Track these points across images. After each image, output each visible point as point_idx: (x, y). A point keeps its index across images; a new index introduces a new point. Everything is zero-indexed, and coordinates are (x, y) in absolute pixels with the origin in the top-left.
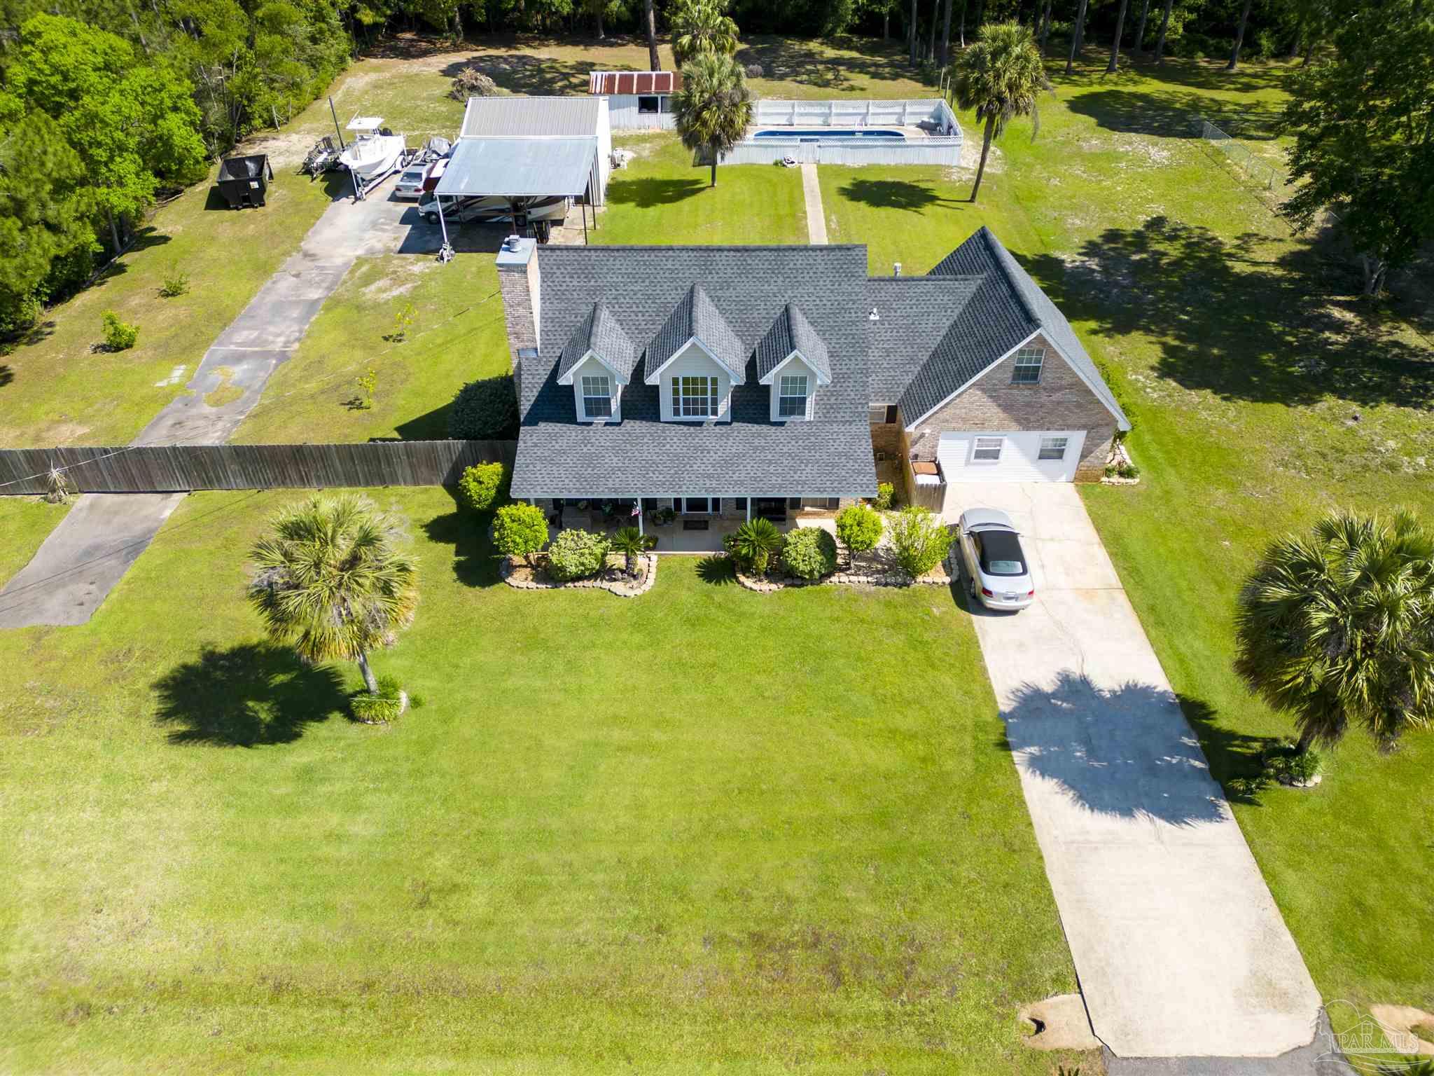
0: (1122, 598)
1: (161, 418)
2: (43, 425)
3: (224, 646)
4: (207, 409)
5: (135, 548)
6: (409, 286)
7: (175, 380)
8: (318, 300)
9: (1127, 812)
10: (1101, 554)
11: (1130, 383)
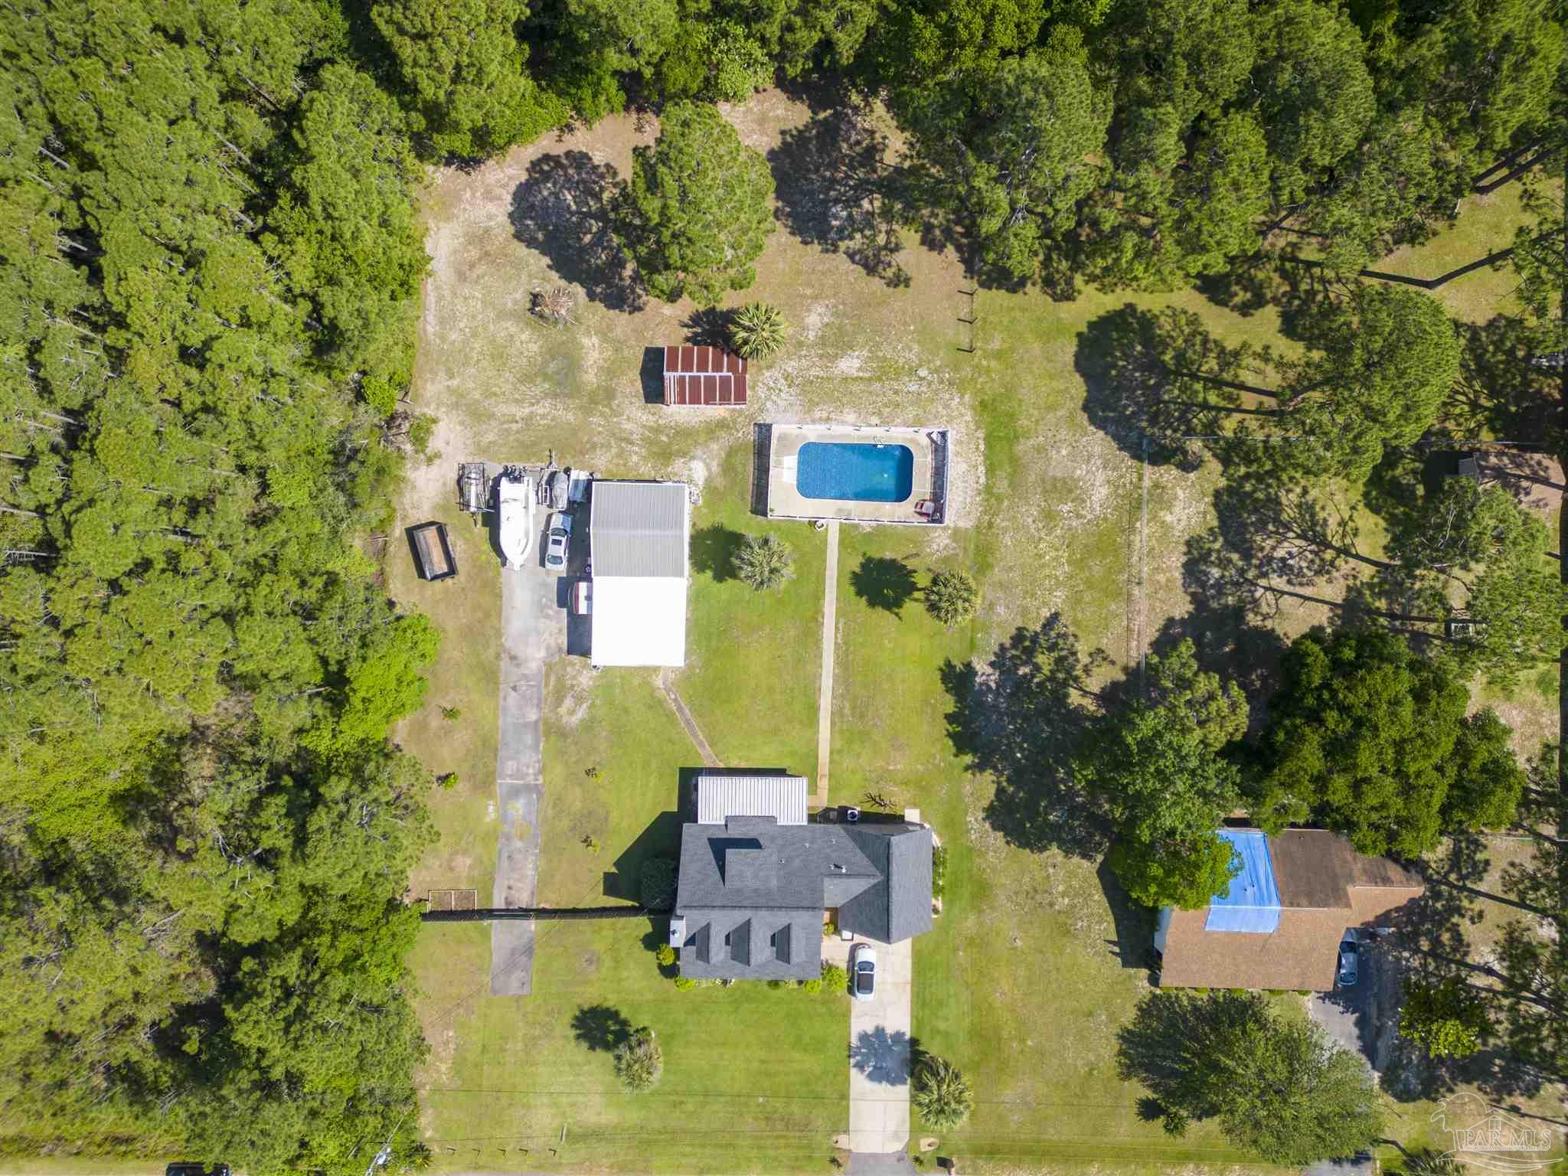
0: (909, 988)
1: (500, 851)
2: (446, 856)
3: (586, 1007)
4: (519, 844)
5: (529, 951)
6: (585, 706)
7: (493, 816)
8: (536, 722)
9: (880, 1082)
10: (909, 962)
11: (966, 823)
